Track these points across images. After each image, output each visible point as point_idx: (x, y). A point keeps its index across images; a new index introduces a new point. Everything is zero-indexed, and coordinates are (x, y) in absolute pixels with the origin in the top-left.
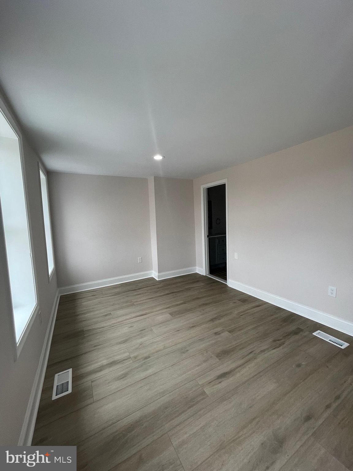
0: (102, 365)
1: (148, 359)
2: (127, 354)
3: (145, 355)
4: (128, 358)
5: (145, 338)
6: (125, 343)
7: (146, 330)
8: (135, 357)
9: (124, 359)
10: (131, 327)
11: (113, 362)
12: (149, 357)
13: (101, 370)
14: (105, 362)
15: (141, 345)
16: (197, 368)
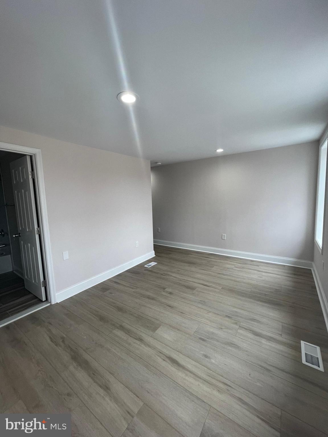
0: (268, 341)
1: (229, 315)
2: (241, 331)
3: (227, 319)
4: (241, 327)
5: (212, 330)
6: (233, 343)
7: (200, 336)
8: (236, 324)
9: (245, 330)
10: (206, 356)
11: (257, 336)
12: (227, 316)
13: (271, 338)
14: (264, 341)
15: (222, 329)
16: (210, 293)
